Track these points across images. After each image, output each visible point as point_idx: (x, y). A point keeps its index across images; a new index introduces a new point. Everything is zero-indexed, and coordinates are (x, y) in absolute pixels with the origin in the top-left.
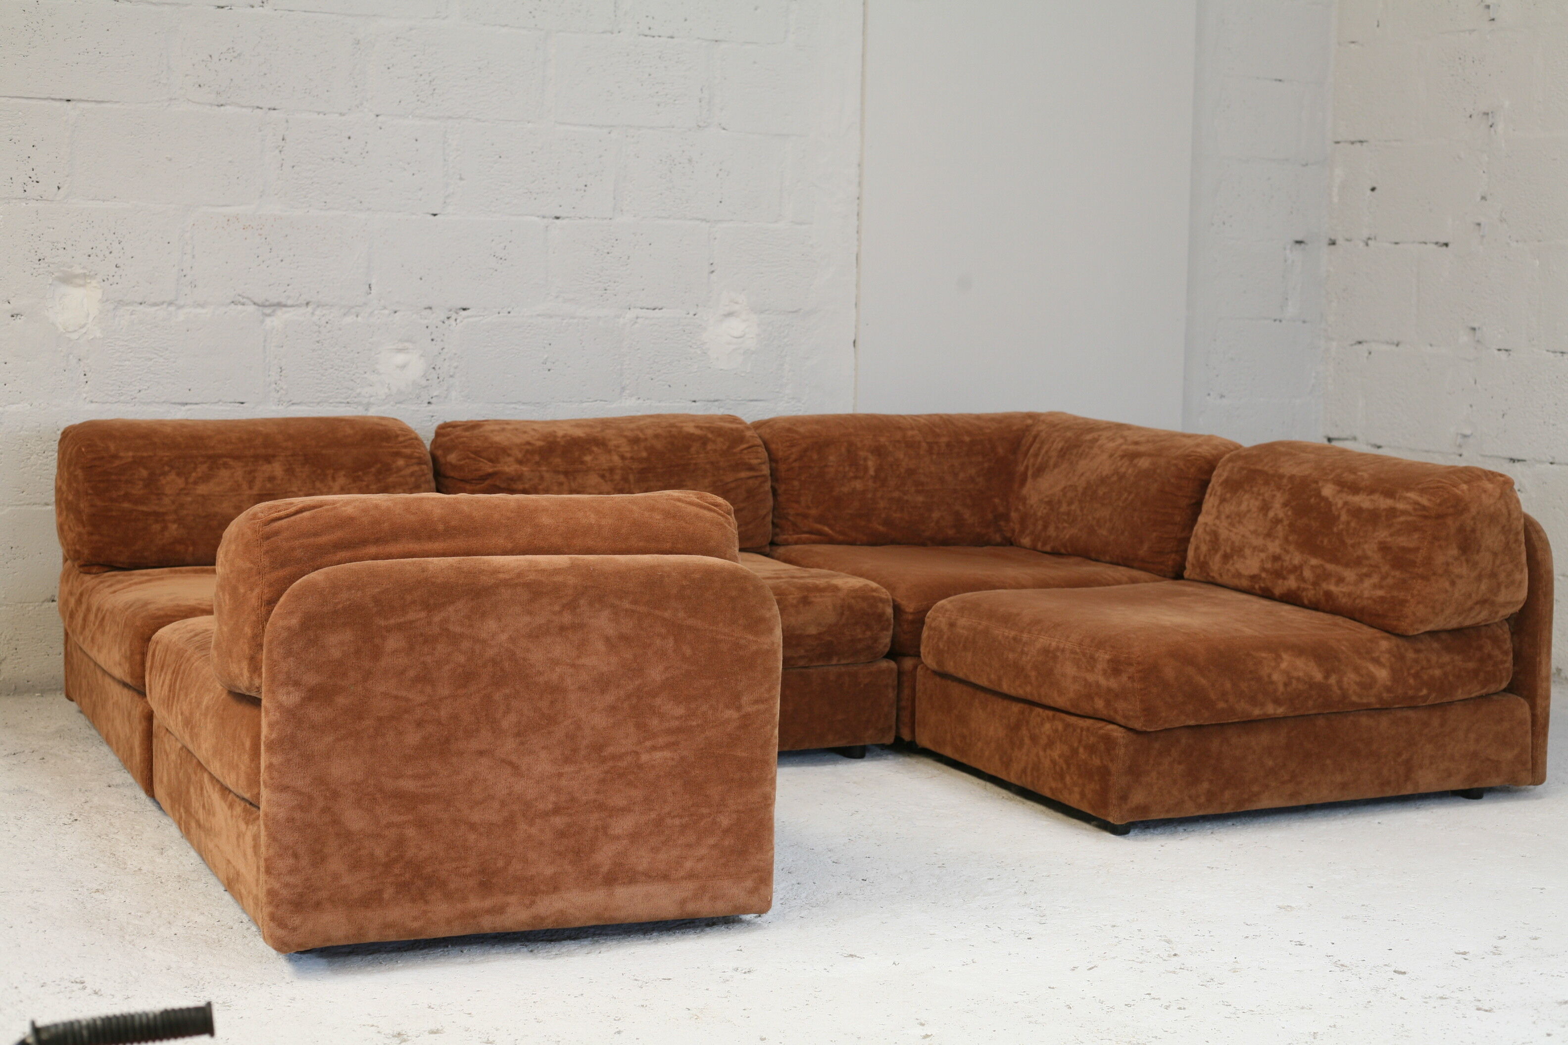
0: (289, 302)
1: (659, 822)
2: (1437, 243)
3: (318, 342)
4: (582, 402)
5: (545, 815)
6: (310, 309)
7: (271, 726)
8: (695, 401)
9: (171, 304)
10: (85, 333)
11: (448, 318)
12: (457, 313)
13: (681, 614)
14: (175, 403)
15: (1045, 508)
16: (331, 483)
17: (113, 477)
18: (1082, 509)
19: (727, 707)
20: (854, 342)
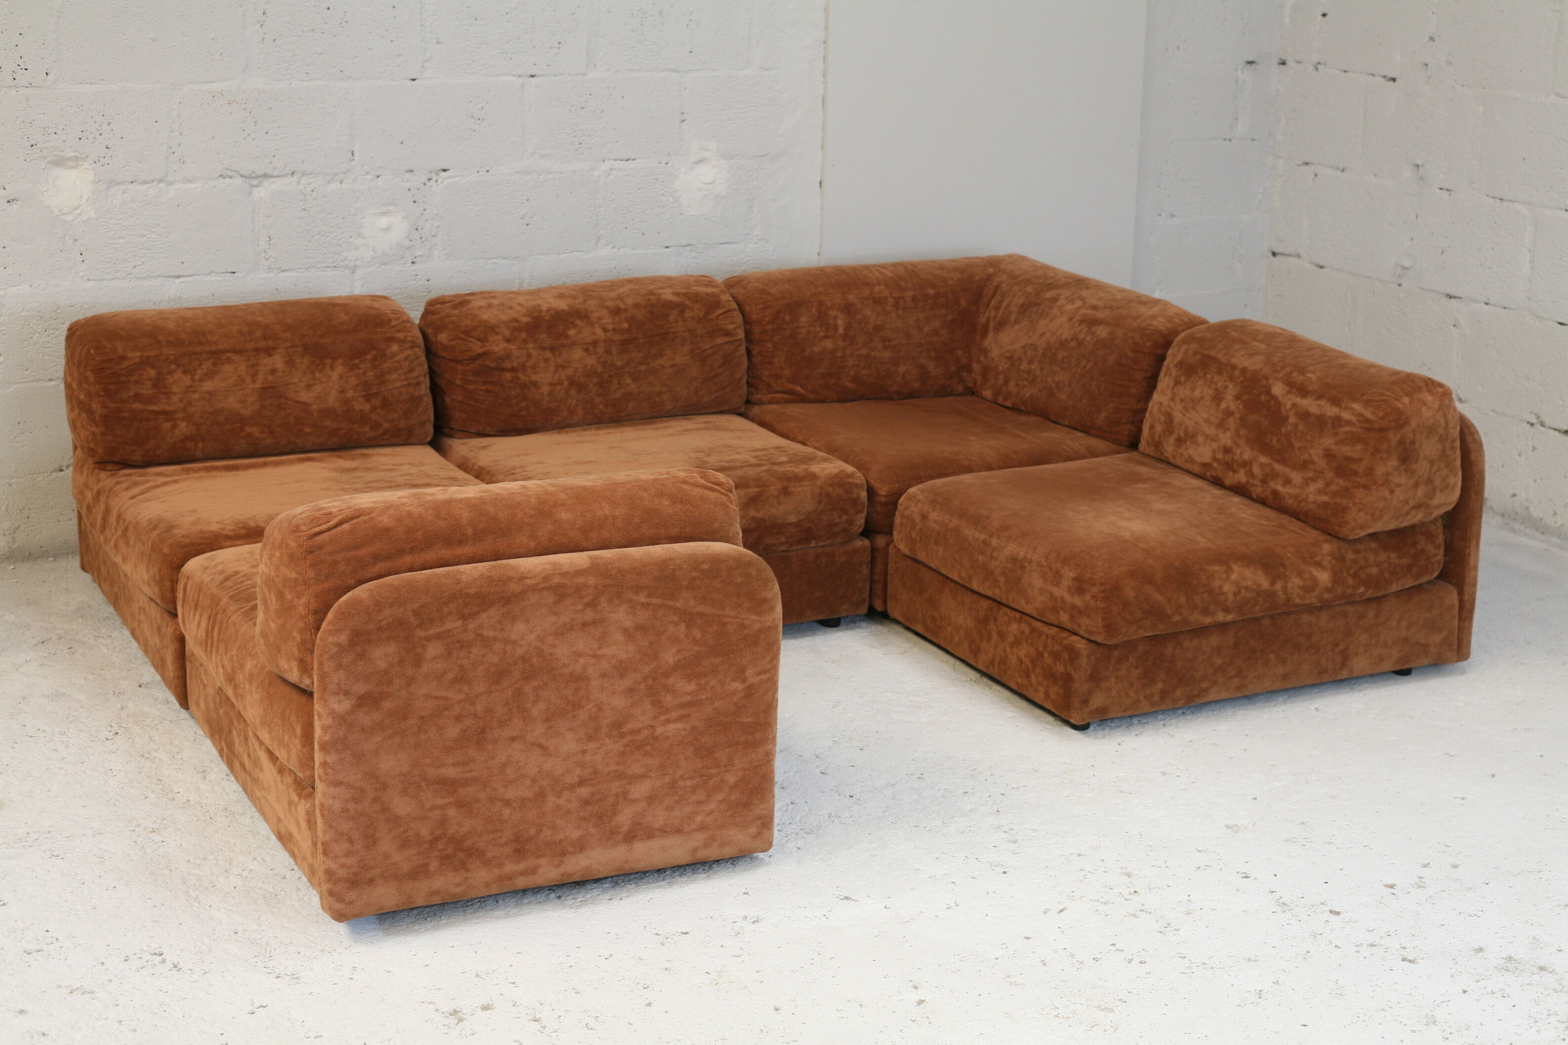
0: (276, 173)
1: (673, 785)
2: (1384, 77)
3: (304, 210)
4: (559, 254)
5: (572, 787)
6: (295, 178)
7: (325, 729)
8: (667, 247)
9: (161, 181)
10: (80, 214)
11: (429, 180)
12: (437, 174)
13: (691, 603)
14: (169, 277)
15: (1006, 363)
16: (330, 373)
17: (123, 379)
18: (1042, 370)
19: (734, 680)
20: (820, 183)
